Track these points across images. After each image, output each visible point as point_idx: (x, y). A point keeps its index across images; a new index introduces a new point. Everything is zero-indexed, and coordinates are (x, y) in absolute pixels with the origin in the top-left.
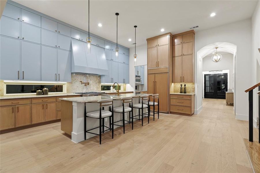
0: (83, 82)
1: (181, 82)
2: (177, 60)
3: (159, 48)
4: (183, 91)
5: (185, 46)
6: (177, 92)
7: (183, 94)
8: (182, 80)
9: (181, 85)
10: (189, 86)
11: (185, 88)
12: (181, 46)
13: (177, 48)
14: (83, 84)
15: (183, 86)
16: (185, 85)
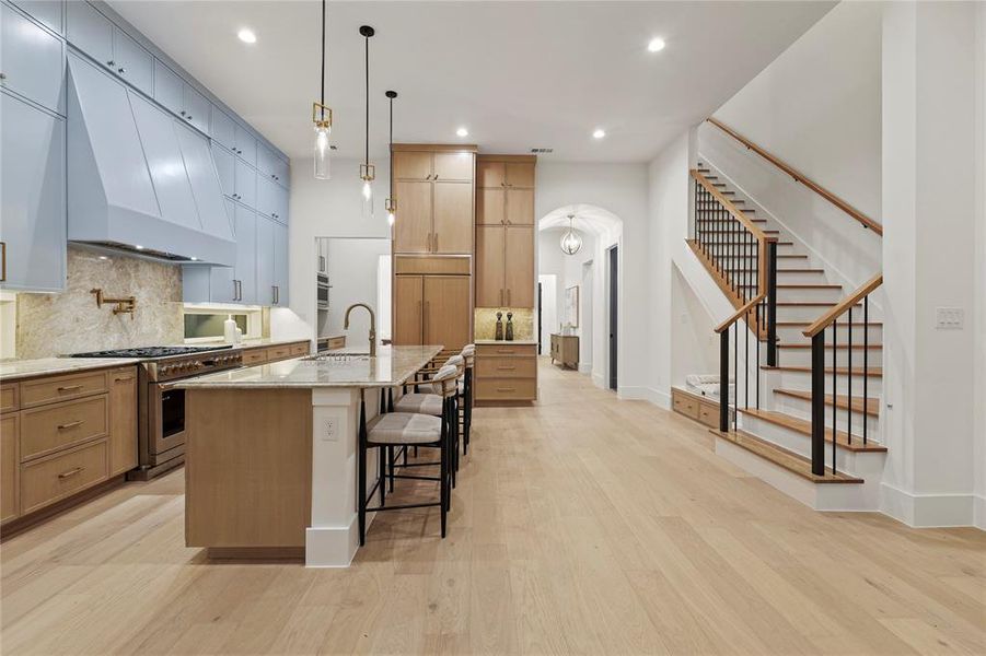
0: (105, 296)
1: (502, 305)
2: (492, 237)
3: (438, 186)
4: (504, 334)
5: (515, 196)
6: (485, 338)
7: (504, 342)
8: (505, 300)
9: (500, 316)
10: (519, 317)
11: (509, 325)
12: (502, 196)
13: (491, 198)
14: (103, 305)
15: (505, 318)
16: (510, 316)
